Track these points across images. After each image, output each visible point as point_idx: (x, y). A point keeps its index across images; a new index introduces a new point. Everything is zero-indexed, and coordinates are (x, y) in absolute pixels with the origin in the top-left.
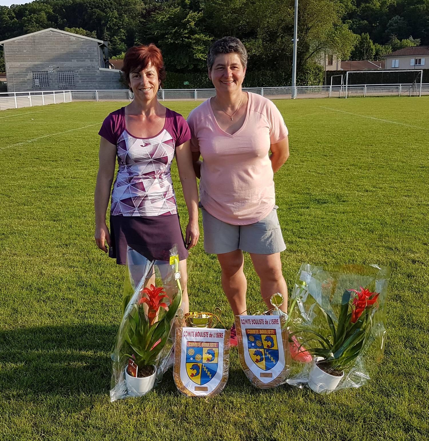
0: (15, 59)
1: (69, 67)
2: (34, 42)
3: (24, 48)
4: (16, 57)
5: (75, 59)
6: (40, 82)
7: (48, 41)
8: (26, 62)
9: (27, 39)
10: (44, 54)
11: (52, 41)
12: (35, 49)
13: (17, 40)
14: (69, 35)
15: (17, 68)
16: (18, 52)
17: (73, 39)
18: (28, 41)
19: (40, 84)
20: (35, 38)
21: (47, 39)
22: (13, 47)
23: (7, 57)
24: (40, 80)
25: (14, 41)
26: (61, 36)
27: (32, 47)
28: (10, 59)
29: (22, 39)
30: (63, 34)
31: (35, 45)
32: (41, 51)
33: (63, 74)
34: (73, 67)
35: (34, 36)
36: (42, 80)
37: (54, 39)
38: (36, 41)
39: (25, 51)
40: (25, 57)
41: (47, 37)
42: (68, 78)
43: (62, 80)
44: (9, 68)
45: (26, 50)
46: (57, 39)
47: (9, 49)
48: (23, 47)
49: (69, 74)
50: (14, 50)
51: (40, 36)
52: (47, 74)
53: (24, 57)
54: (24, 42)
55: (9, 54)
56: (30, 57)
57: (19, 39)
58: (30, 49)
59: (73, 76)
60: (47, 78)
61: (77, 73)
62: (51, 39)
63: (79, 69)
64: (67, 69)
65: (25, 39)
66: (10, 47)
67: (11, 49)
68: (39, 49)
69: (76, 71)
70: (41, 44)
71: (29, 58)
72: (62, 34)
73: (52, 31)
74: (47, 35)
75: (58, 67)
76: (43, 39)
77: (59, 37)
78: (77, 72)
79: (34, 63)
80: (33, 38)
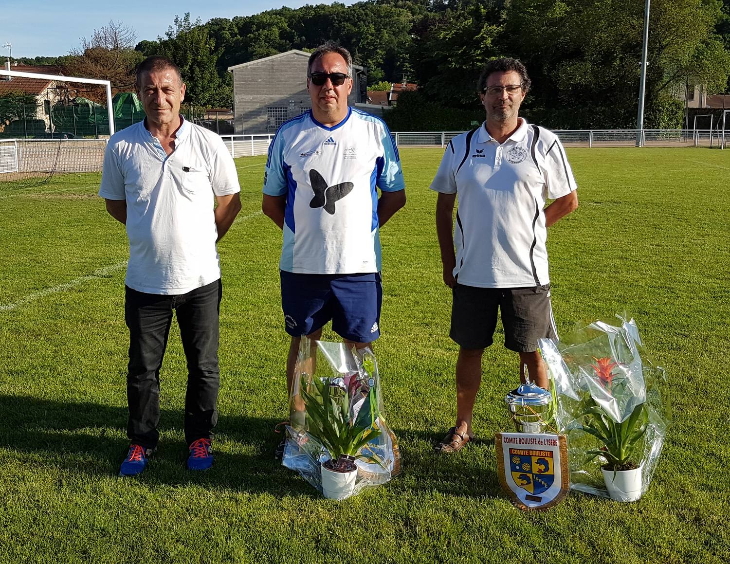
0: (246, 91)
2: (273, 68)
6: (276, 122)
7: (291, 68)
8: (260, 94)
10: (284, 84)
11: (295, 67)
12: (273, 78)
13: (251, 65)
15: (248, 102)
16: (251, 81)
18: (265, 66)
19: (277, 124)
20: (274, 63)
21: (289, 64)
22: (245, 75)
23: (236, 88)
24: (276, 119)
25: (246, 67)
27: (269, 75)
28: (240, 91)
29: (256, 64)
31: (273, 72)
32: (281, 81)
35: (272, 61)
36: (279, 119)
37: (298, 65)
38: (275, 67)
39: (260, 80)
40: (260, 88)
41: (289, 61)
44: (239, 102)
46: (302, 64)
47: (240, 78)
48: (257, 75)
50: (246, 79)
51: (280, 61)
52: (286, 111)
53: (258, 88)
54: (259, 68)
55: (240, 84)
56: (266, 88)
58: (266, 78)
60: (286, 116)
62: (295, 64)
65: (262, 65)
66: (241, 75)
67: (243, 78)
68: (278, 78)
70: (281, 71)
71: (265, 90)
73: (296, 54)
74: (289, 59)
75: (301, 102)
76: (284, 64)
79: (272, 96)
80: (271, 63)
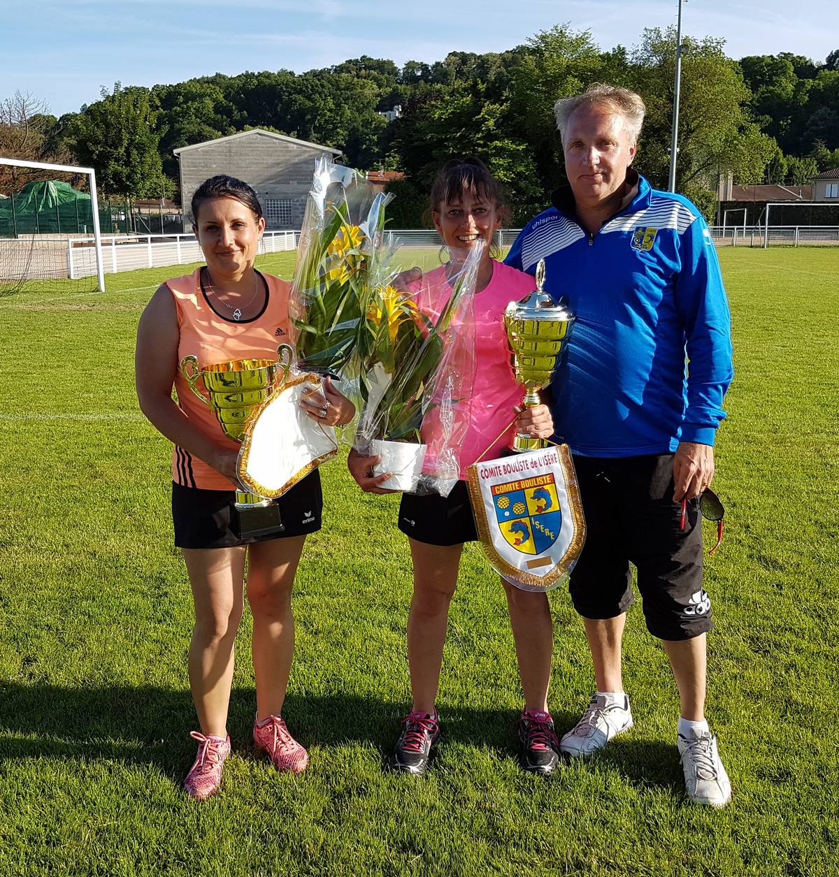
0: (197, 179)
1: (285, 193)
2: (230, 151)
3: (212, 161)
4: (200, 175)
5: (295, 180)
7: (253, 151)
9: (219, 146)
10: (245, 171)
11: (259, 151)
12: (230, 164)
13: (202, 147)
14: (286, 141)
16: (203, 167)
17: (293, 147)
18: (220, 149)
20: (232, 145)
21: (251, 147)
22: (195, 159)
23: (184, 175)
25: (197, 149)
26: (274, 143)
27: (226, 159)
28: (191, 178)
29: (210, 146)
30: (276, 139)
31: (230, 156)
33: (274, 204)
34: (292, 194)
35: (229, 142)
37: (262, 147)
38: (234, 150)
39: (214, 166)
41: (251, 143)
42: (281, 210)
43: (272, 214)
44: (188, 193)
45: (215, 163)
46: (267, 147)
47: (189, 163)
48: (210, 159)
49: (284, 204)
50: (197, 164)
51: (240, 142)
54: (213, 151)
55: (189, 171)
57: (205, 146)
58: (222, 163)
59: (290, 207)
61: (297, 203)
62: (258, 147)
63: (300, 197)
64: (281, 196)
65: (216, 147)
66: (190, 159)
67: (193, 163)
68: (237, 164)
69: (295, 200)
70: (241, 155)
72: (274, 140)
73: (260, 134)
74: (250, 141)
75: (267, 193)
76: (244, 147)
77: (270, 143)
78: (297, 201)
80: (228, 145)
